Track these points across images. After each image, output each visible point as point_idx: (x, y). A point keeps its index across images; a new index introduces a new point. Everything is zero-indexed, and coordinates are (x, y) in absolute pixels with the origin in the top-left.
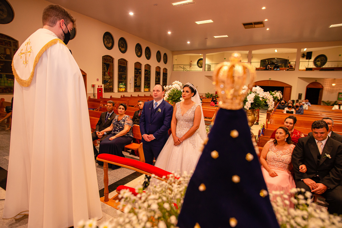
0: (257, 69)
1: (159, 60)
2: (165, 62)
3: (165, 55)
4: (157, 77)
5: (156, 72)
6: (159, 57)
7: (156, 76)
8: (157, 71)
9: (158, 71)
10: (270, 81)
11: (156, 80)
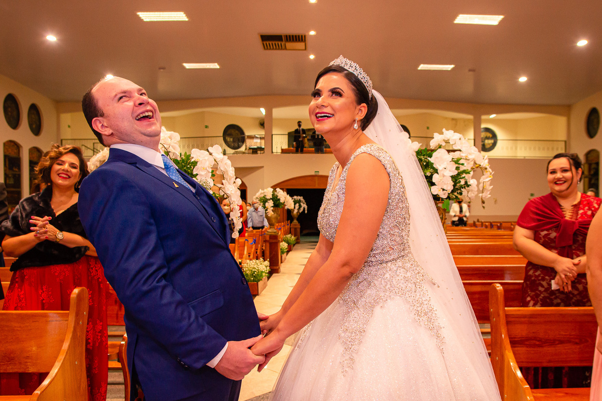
0: (283, 151)
1: (14, 122)
2: (36, 129)
3: (34, 109)
4: (10, 173)
5: (5, 157)
6: (15, 113)
7: (5, 171)
8: (7, 154)
9: (13, 154)
10: (316, 178)
11: (8, 181)
